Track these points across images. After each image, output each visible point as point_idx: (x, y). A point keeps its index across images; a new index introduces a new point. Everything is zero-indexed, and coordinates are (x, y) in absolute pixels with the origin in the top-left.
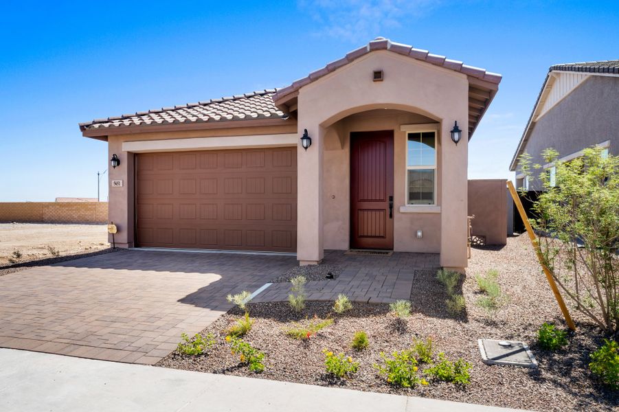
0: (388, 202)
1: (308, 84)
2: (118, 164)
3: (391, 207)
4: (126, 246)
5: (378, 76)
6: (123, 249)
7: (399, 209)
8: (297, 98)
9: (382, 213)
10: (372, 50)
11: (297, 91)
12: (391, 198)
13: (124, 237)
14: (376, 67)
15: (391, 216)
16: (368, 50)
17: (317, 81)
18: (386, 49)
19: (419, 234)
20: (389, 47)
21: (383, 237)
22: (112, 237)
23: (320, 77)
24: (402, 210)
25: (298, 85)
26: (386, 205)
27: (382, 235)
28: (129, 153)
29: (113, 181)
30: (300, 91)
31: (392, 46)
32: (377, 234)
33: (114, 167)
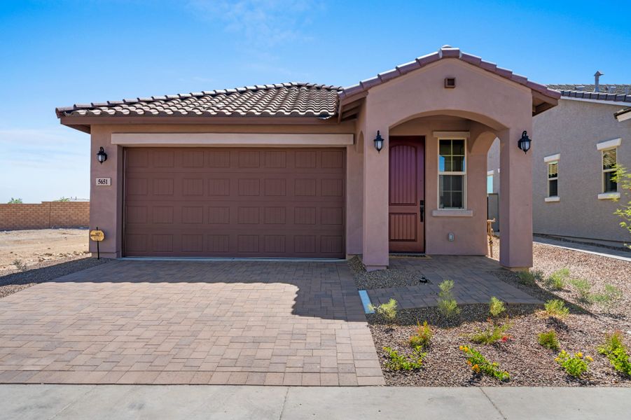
0: (419, 206)
1: (378, 84)
2: (106, 159)
3: (423, 211)
4: (114, 256)
5: (451, 82)
6: (111, 260)
7: (431, 213)
8: (365, 97)
9: (413, 216)
10: (443, 58)
11: (366, 91)
12: (423, 203)
13: (113, 245)
14: (451, 74)
15: (423, 219)
16: (441, 57)
17: (388, 83)
18: (457, 57)
19: (451, 237)
20: (460, 56)
21: (414, 240)
22: (95, 246)
23: (391, 79)
24: (435, 214)
25: (369, 85)
26: (417, 209)
27: (413, 238)
28: (119, 146)
29: (97, 179)
30: (369, 91)
31: (464, 55)
32: (409, 238)
33: (101, 162)
